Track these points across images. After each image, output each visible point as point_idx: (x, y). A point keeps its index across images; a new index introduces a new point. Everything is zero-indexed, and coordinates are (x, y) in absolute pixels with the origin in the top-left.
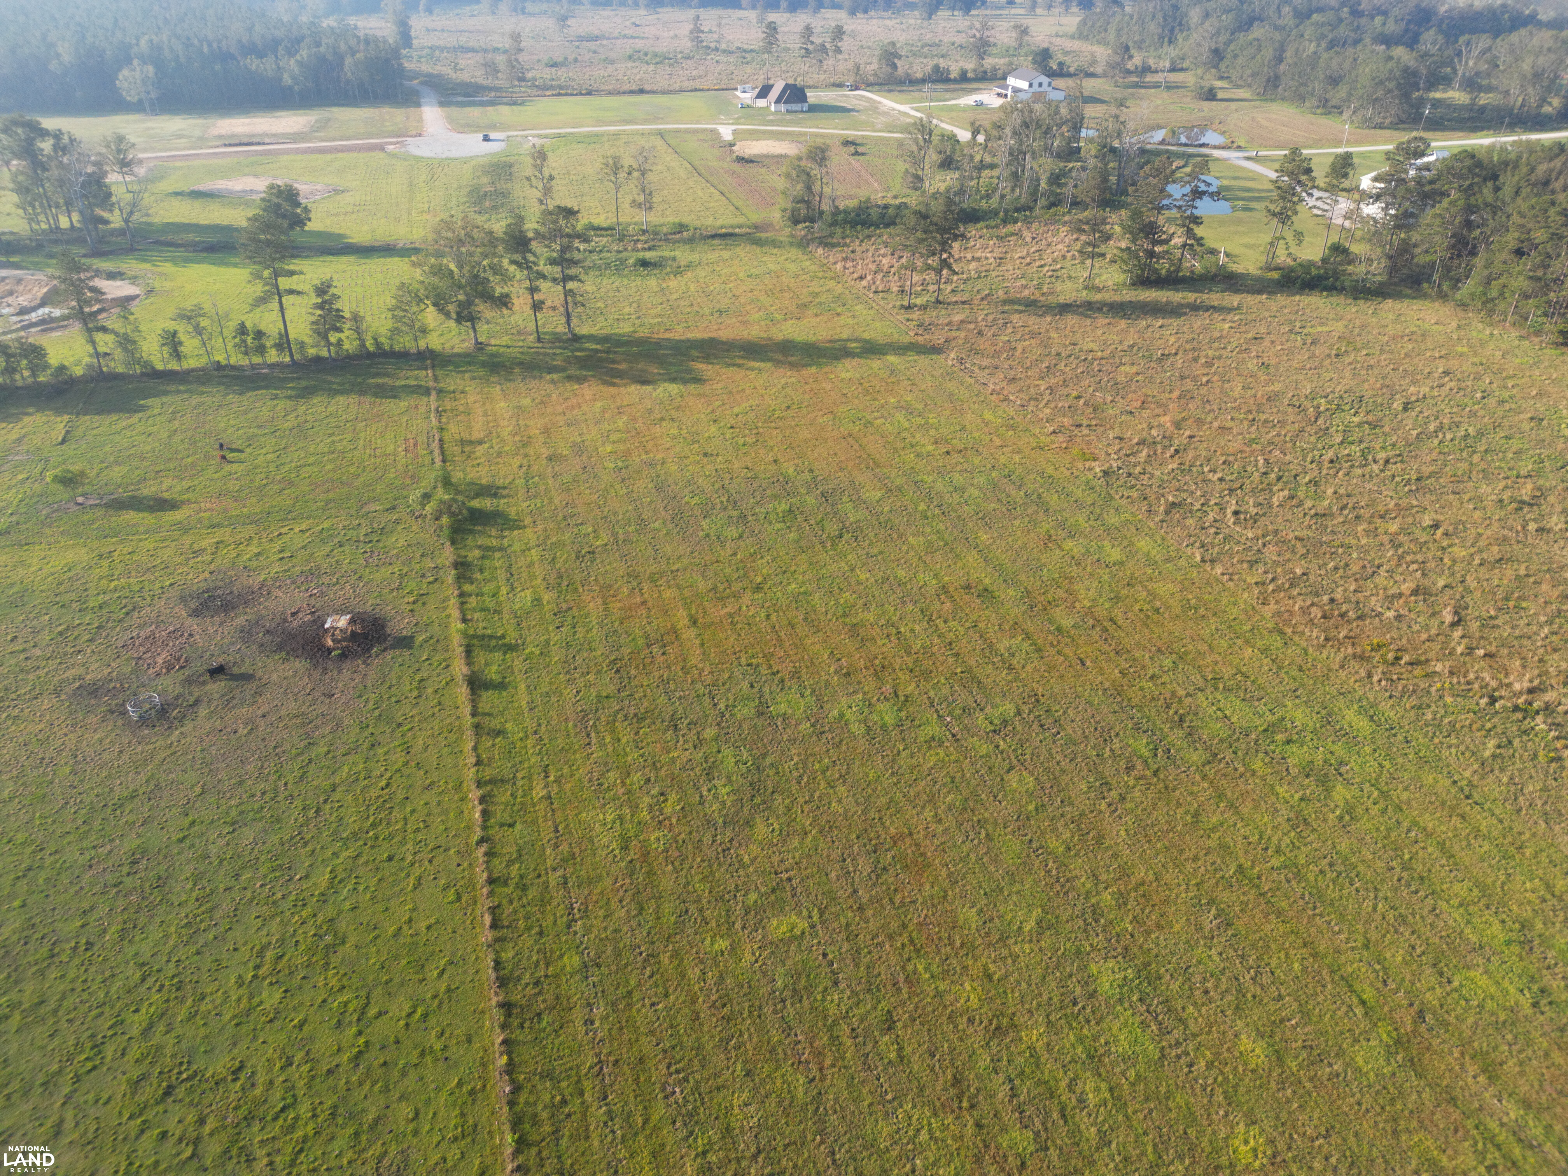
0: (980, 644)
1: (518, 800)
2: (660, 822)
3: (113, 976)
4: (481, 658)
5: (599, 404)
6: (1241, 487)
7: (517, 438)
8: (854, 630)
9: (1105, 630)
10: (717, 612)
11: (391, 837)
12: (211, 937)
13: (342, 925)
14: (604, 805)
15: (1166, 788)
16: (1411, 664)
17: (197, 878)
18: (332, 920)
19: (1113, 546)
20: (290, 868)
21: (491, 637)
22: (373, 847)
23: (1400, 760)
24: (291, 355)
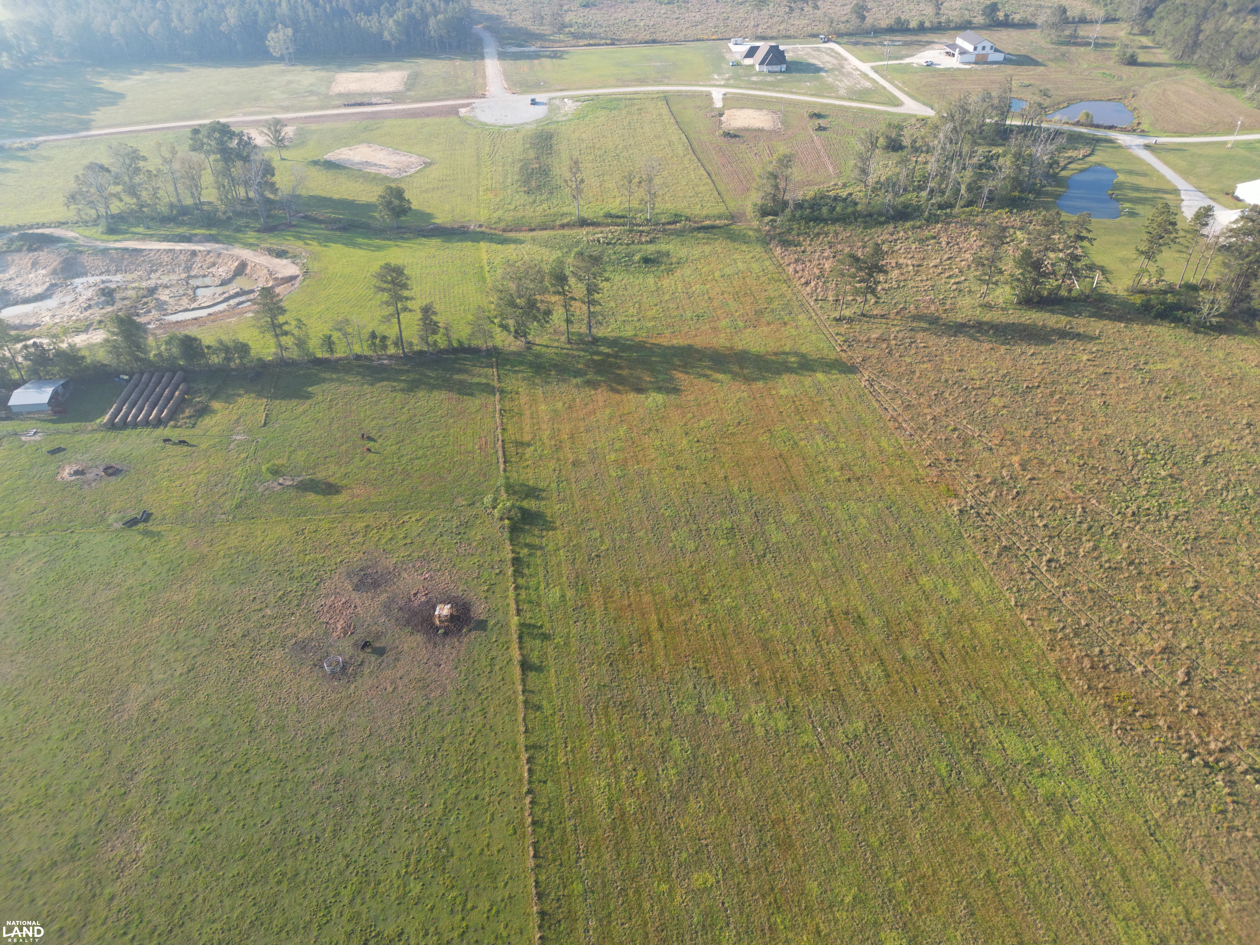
0: (848, 666)
1: (549, 763)
2: (632, 791)
3: (332, 862)
4: (529, 643)
5: (608, 411)
6: (1058, 536)
7: (553, 442)
8: (765, 645)
9: (935, 662)
10: (678, 619)
11: (476, 782)
12: (381, 841)
13: (451, 842)
14: (600, 774)
15: (953, 803)
16: (1143, 716)
17: (372, 798)
18: (445, 838)
19: (954, 584)
20: (421, 798)
21: (534, 626)
22: (466, 788)
23: (1114, 798)
24: (403, 349)
